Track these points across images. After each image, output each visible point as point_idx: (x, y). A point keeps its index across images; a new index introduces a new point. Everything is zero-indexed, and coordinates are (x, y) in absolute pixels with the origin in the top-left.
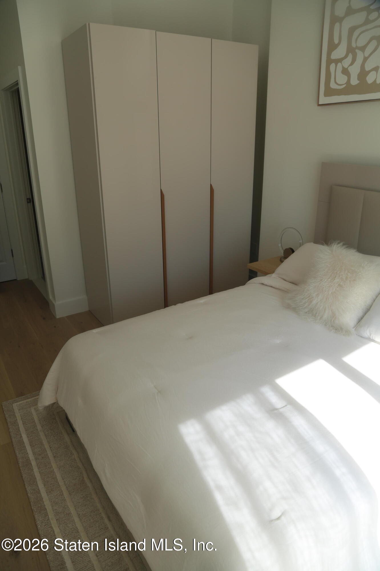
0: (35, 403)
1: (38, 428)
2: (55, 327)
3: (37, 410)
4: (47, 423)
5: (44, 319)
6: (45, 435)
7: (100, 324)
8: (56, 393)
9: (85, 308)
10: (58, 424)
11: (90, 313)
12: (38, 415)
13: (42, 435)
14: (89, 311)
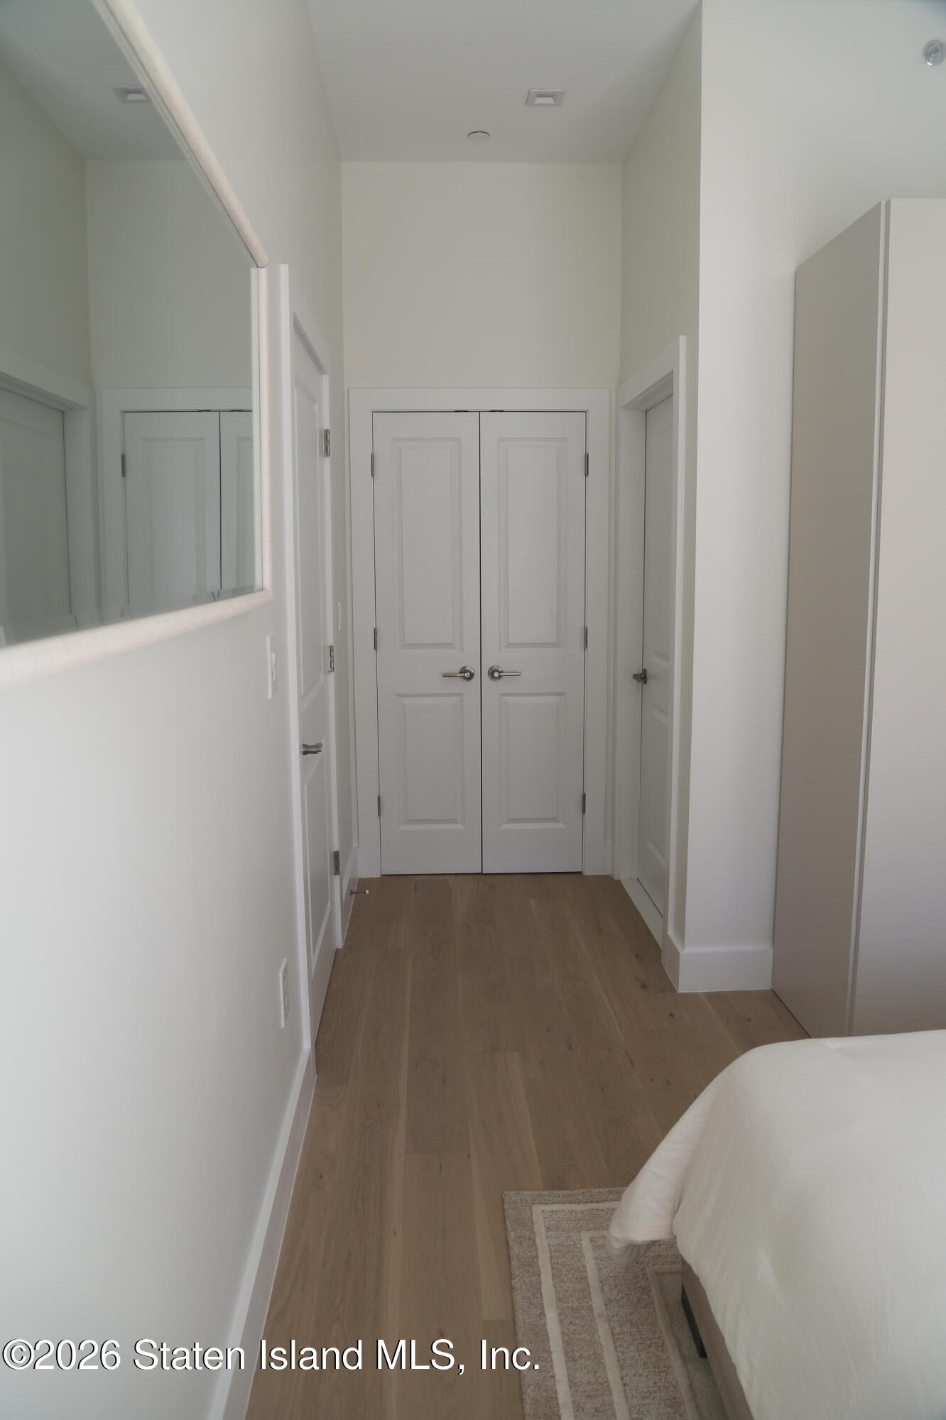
0: (602, 1223)
1: (594, 1306)
2: (672, 1015)
3: (599, 1245)
4: (622, 1298)
5: (644, 986)
6: (613, 1335)
7: (800, 1031)
8: (675, 1212)
9: (760, 980)
10: (655, 1311)
11: (774, 997)
12: (598, 1261)
13: (603, 1333)
14: (773, 990)
